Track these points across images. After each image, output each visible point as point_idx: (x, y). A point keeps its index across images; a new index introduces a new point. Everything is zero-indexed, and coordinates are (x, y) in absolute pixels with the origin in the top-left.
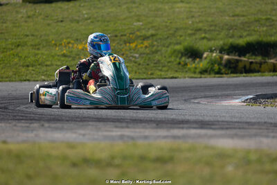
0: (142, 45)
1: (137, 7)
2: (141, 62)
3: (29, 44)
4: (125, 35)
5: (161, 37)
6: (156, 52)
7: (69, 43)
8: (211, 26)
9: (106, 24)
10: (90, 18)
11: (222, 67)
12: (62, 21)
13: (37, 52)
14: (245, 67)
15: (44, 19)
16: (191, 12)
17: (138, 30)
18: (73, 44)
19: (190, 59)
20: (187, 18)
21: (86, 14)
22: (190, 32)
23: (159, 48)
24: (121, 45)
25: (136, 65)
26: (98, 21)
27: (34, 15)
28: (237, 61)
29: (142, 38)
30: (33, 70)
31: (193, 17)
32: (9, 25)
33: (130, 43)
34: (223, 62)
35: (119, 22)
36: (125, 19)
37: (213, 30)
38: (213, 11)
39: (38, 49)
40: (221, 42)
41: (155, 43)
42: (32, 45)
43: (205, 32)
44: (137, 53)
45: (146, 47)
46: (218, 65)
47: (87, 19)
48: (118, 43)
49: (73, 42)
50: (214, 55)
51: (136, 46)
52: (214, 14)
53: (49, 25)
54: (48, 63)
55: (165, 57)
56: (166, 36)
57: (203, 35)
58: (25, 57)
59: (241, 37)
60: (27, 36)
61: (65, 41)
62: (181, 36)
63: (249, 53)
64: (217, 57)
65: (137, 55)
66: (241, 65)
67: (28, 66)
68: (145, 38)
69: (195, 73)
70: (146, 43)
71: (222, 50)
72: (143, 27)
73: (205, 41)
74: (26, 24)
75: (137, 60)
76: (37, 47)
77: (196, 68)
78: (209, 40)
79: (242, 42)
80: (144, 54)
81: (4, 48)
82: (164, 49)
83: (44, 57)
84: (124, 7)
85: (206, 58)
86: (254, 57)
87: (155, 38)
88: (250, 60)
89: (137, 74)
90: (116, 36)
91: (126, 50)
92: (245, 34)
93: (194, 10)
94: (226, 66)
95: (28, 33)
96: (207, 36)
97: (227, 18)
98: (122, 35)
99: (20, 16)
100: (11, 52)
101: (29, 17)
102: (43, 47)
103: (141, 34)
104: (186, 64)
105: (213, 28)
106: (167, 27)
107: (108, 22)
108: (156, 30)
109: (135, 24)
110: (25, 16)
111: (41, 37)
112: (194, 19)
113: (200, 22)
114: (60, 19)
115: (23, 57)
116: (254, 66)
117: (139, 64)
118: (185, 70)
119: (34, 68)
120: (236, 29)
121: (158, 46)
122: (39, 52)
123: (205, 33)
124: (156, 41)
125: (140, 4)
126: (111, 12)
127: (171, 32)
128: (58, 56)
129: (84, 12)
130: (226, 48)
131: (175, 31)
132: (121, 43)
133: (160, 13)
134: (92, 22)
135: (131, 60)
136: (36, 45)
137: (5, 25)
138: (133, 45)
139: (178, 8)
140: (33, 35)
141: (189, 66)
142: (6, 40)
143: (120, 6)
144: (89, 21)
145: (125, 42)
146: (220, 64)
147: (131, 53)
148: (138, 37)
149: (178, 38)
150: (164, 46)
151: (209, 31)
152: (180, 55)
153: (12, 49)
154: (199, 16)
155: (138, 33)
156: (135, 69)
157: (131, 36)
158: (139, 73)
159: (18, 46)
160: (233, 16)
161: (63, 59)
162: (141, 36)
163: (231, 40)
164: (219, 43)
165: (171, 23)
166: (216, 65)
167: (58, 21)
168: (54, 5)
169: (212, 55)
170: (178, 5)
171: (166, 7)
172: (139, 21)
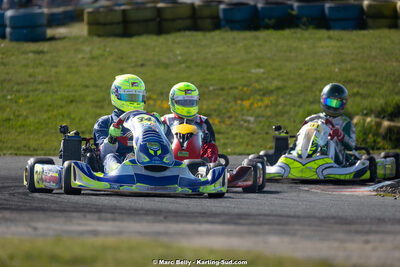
0: (260, 104)
1: (260, 45)
2: (258, 129)
3: (89, 98)
4: (236, 88)
5: (290, 91)
6: (282, 114)
7: (149, 98)
8: (370, 75)
9: (209, 70)
10: (185, 61)
11: (379, 140)
12: (142, 65)
13: (99, 111)
15: (115, 61)
16: (341, 53)
17: (257, 81)
18: (155, 100)
20: (334, 64)
21: (181, 55)
23: (287, 108)
24: (228, 103)
25: (249, 133)
26: (197, 66)
27: (102, 55)
29: (261, 93)
31: (342, 61)
32: (62, 69)
33: (242, 100)
34: (382, 131)
35: (229, 67)
36: (239, 63)
37: (371, 82)
38: (373, 53)
40: (382, 101)
41: (281, 101)
42: (92, 101)
43: (359, 84)
44: (252, 116)
45: (267, 106)
46: (373, 136)
47: (180, 63)
48: (224, 100)
49: (155, 97)
50: (369, 119)
51: (251, 105)
52: (375, 57)
55: (294, 121)
56: (299, 91)
57: (355, 90)
58: (81, 119)
60: (87, 86)
64: (373, 123)
65: (252, 119)
68: (266, 93)
70: (267, 101)
71: (381, 114)
72: (265, 76)
73: (358, 99)
74: (87, 69)
75: (251, 126)
76: (100, 104)
78: (363, 96)
80: (263, 116)
81: (50, 106)
82: (293, 109)
84: (241, 44)
85: (356, 124)
87: (281, 93)
89: (250, 147)
90: (222, 89)
91: (235, 111)
93: (346, 51)
94: (384, 137)
95: (88, 83)
96: (361, 91)
97: (395, 64)
98: (231, 88)
99: (80, 56)
100: (60, 111)
101: (93, 58)
103: (262, 87)
105: (372, 79)
106: (300, 75)
107: (213, 67)
108: (284, 81)
109: (253, 71)
110: (88, 56)
112: (343, 66)
113: (352, 69)
114: (140, 62)
115: (77, 119)
117: (254, 133)
121: (285, 105)
122: (103, 111)
123: (360, 86)
124: (283, 97)
125: (266, 41)
126: (220, 52)
127: (307, 84)
129: (178, 52)
130: (390, 110)
131: (313, 84)
132: (230, 99)
133: (293, 54)
134: (188, 67)
135: (241, 126)
136: (98, 102)
137: (54, 70)
138: (247, 103)
139: (322, 47)
140: (95, 86)
142: (54, 92)
143: (234, 43)
144: (183, 65)
145: (235, 99)
146: (376, 134)
147: (243, 115)
148: (257, 91)
150: (294, 106)
151: (365, 82)
153: (62, 107)
154: (353, 60)
155: (257, 86)
156: (246, 139)
157: (245, 89)
158: (253, 146)
159: (72, 101)
162: (260, 90)
163: (397, 99)
164: (379, 102)
165: (308, 70)
166: (370, 136)
167: (136, 66)
168: (134, 40)
169: (364, 121)
170: (323, 43)
171: (305, 46)
172: (259, 66)
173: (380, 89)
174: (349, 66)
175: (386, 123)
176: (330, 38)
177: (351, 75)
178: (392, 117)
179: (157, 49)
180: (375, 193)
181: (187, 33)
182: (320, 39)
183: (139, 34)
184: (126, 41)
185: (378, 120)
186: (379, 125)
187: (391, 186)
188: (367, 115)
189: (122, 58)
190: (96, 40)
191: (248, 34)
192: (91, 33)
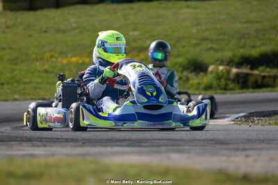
1: (135, 14)
3: (6, 58)
7: (52, 57)
8: (220, 34)
10: (78, 27)
11: (229, 83)
12: (45, 32)
13: (14, 67)
14: (256, 82)
15: (25, 29)
17: (134, 41)
18: (57, 58)
19: (193, 74)
20: (192, 26)
21: (75, 23)
22: (194, 42)
26: (88, 31)
27: (14, 25)
28: (247, 75)
29: (138, 50)
30: (8, 89)
31: (199, 24)
34: (232, 76)
37: (221, 40)
38: (222, 17)
39: (16, 64)
40: (230, 54)
42: (8, 60)
43: (212, 41)
46: (226, 79)
47: (75, 29)
49: (56, 55)
50: (221, 68)
52: (224, 20)
53: (30, 36)
54: (28, 80)
57: (210, 46)
59: (254, 47)
60: (4, 49)
61: (48, 54)
62: (184, 47)
63: (262, 65)
64: (225, 71)
66: (251, 80)
67: (2, 84)
68: (141, 50)
69: (198, 89)
70: (142, 56)
71: (230, 63)
72: (140, 37)
73: (212, 52)
76: (15, 62)
77: (199, 84)
78: (216, 50)
79: (254, 53)
83: (23, 73)
84: (120, 14)
85: (211, 72)
86: (268, 70)
88: (263, 74)
92: (258, 43)
93: (200, 16)
94: (233, 81)
95: (5, 46)
96: (214, 46)
97: (239, 25)
101: (7, 27)
102: (22, 61)
103: (137, 46)
104: (188, 79)
105: (222, 37)
109: (131, 33)
110: (3, 26)
111: (20, 49)
112: (199, 27)
113: (207, 30)
114: (44, 30)
116: (267, 80)
118: (186, 86)
119: (10, 86)
120: (248, 38)
122: (17, 67)
123: (212, 43)
125: (139, 10)
126: (104, 20)
128: (39, 72)
129: (72, 21)
130: (237, 60)
131: (177, 42)
133: (161, 20)
134: (81, 32)
136: (13, 60)
139: (183, 14)
140: (11, 48)
141: (191, 82)
143: (115, 13)
144: (77, 31)
146: (227, 79)
148: (134, 49)
149: (181, 49)
151: (217, 40)
152: (181, 69)
154: (207, 23)
155: (134, 44)
160: (246, 23)
161: (43, 75)
162: (136, 48)
163: (241, 52)
164: (228, 54)
165: (173, 32)
166: (223, 80)
167: (41, 32)
168: (38, 13)
169: (218, 69)
170: (183, 11)
171: (169, 14)
172: (135, 29)
173: (228, 44)
174: (204, 28)
175: (234, 70)
176: (188, 7)
177: (206, 34)
178: (238, 65)
179: (56, 19)
180: (233, 123)
181: (79, 6)
182: (181, 8)
183: (42, 8)
184: (32, 14)
185: (228, 68)
186: (229, 72)
187: (245, 117)
188: (220, 65)
189: (29, 26)
190: (10, 13)
191: (125, 6)
192: (5, 8)
